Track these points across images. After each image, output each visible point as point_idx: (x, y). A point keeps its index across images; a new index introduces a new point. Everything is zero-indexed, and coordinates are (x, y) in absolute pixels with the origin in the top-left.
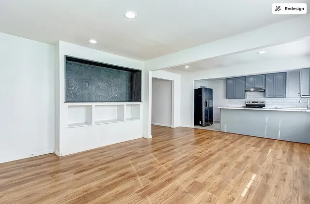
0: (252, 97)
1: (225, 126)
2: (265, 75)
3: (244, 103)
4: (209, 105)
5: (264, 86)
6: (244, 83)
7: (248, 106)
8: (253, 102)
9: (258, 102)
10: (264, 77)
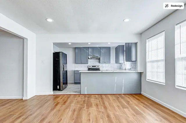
0: (92, 63)
1: (86, 88)
2: (100, 47)
3: (87, 67)
4: (65, 69)
5: (99, 55)
6: (87, 52)
7: (89, 69)
8: (92, 66)
9: (95, 66)
10: (99, 49)
